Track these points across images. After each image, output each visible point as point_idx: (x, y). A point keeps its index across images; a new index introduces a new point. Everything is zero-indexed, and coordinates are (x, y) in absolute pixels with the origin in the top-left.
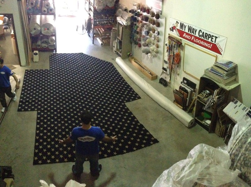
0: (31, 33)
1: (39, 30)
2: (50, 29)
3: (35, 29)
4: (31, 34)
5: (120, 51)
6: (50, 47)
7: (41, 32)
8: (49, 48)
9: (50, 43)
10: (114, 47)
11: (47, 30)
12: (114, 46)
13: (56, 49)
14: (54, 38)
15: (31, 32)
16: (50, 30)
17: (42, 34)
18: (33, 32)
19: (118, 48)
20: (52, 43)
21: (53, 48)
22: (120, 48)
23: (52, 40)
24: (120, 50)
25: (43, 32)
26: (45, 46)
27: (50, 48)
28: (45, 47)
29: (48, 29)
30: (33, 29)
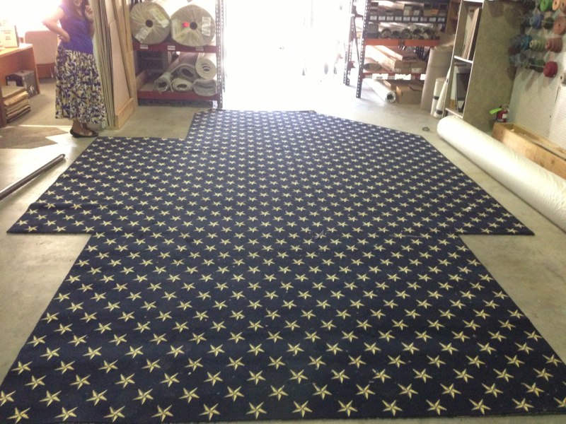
0: (138, 37)
1: (164, 26)
2: (198, 25)
3: (149, 23)
4: (136, 43)
5: (460, 106)
6: (201, 89)
7: (170, 35)
8: (197, 92)
9: (200, 73)
10: (437, 98)
11: (188, 30)
12: (435, 94)
13: (218, 97)
14: (212, 58)
15: (138, 31)
16: (201, 31)
17: (174, 43)
18: (144, 34)
19: (453, 96)
20: (206, 78)
21: (210, 94)
22: (461, 97)
23: (207, 67)
24: (460, 104)
25: (175, 37)
26: (184, 86)
27: (200, 92)
28: (181, 89)
29: (194, 26)
30: (145, 24)
